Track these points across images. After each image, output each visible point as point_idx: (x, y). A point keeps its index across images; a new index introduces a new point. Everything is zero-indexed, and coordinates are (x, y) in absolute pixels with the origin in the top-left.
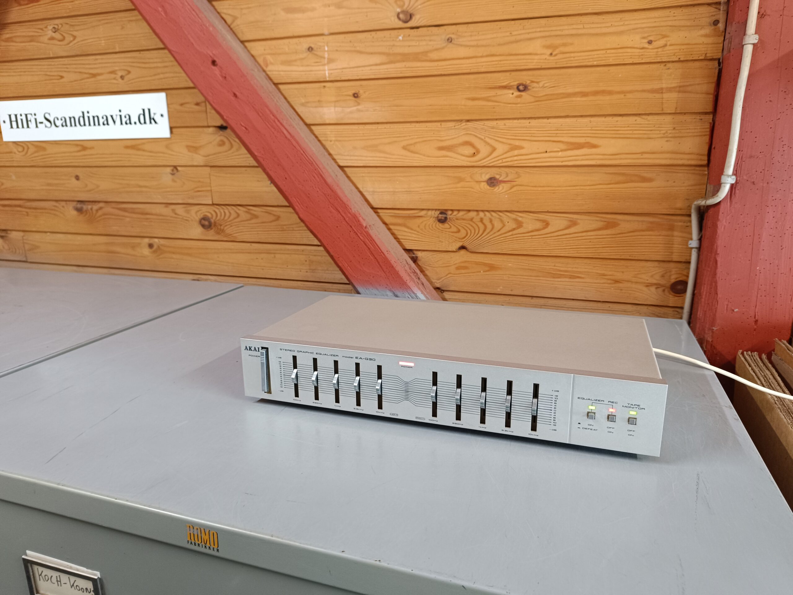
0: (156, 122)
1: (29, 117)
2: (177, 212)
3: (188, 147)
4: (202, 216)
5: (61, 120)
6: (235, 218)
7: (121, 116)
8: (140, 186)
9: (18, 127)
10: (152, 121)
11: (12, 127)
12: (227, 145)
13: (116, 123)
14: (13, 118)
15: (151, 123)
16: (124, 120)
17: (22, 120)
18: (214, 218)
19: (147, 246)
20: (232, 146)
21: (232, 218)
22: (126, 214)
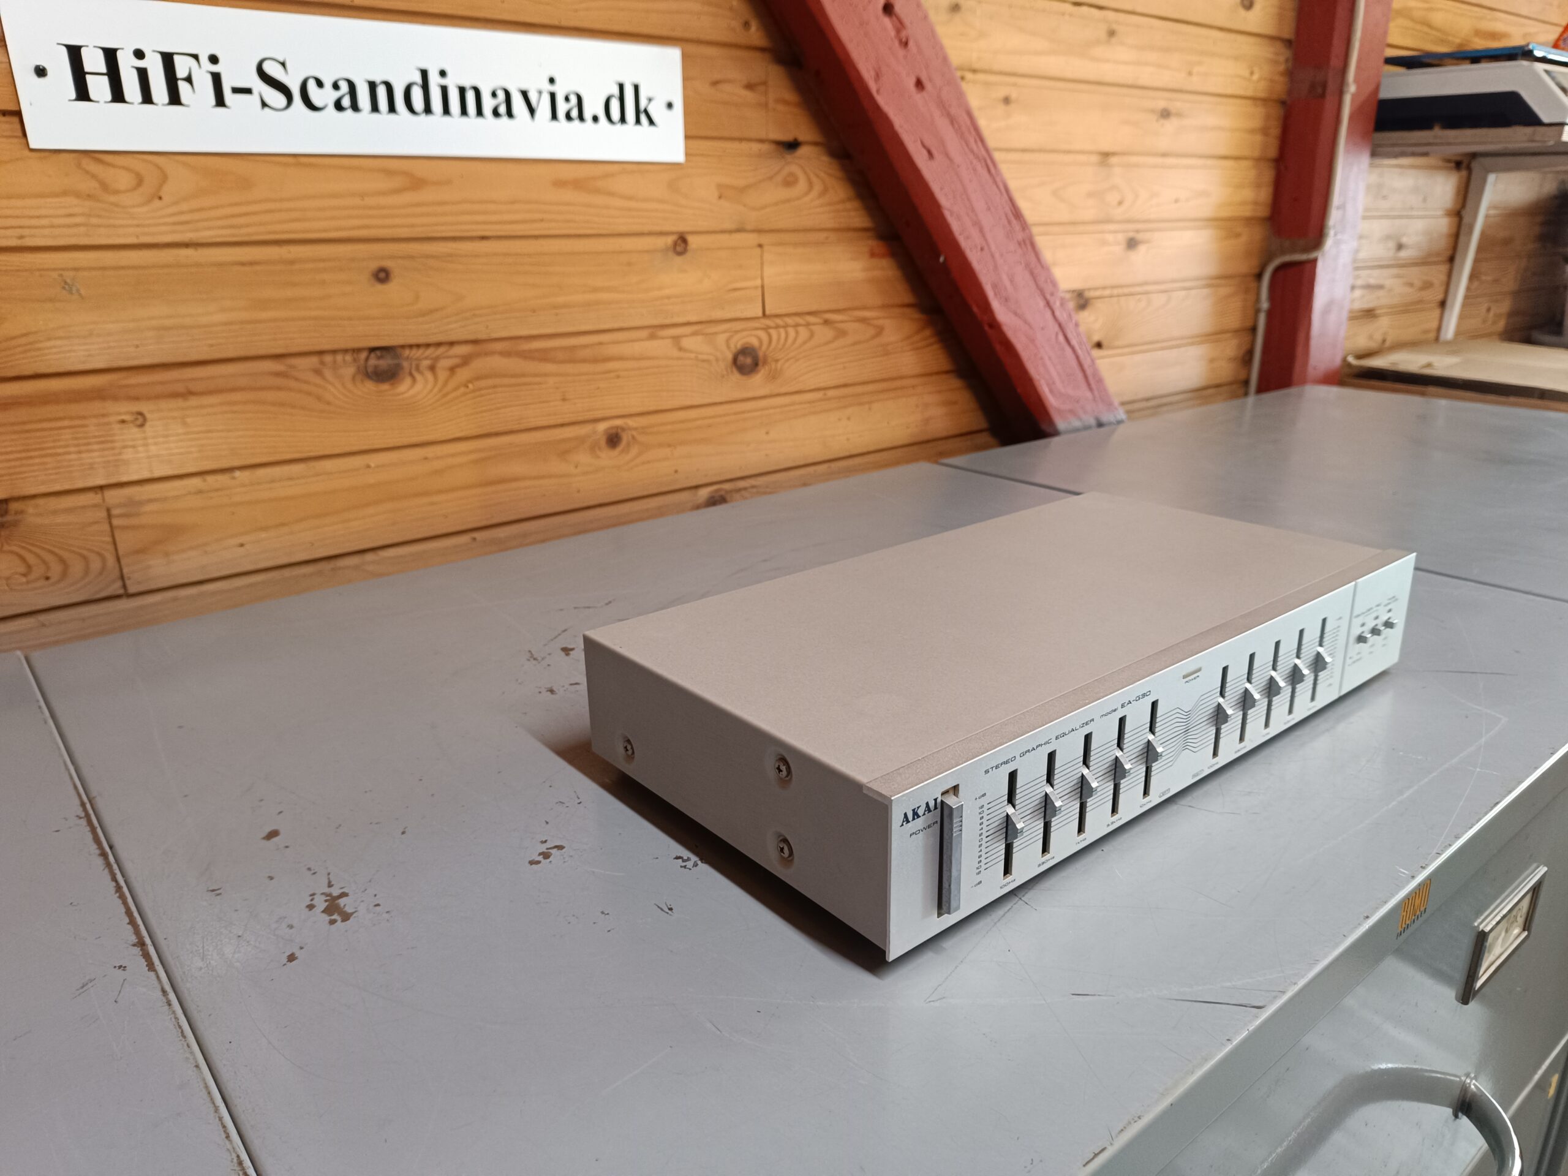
0: (651, 122)
1: (182, 67)
2: (686, 343)
3: (719, 186)
4: (739, 346)
5: (336, 86)
6: (805, 343)
7: (553, 96)
8: (595, 290)
9: (118, 95)
10: (643, 118)
11: (83, 94)
12: (802, 184)
13: (538, 114)
14: (94, 61)
15: (638, 121)
16: (562, 107)
17: (143, 74)
18: (764, 347)
19: (603, 442)
20: (811, 185)
21: (800, 341)
22: (550, 367)
